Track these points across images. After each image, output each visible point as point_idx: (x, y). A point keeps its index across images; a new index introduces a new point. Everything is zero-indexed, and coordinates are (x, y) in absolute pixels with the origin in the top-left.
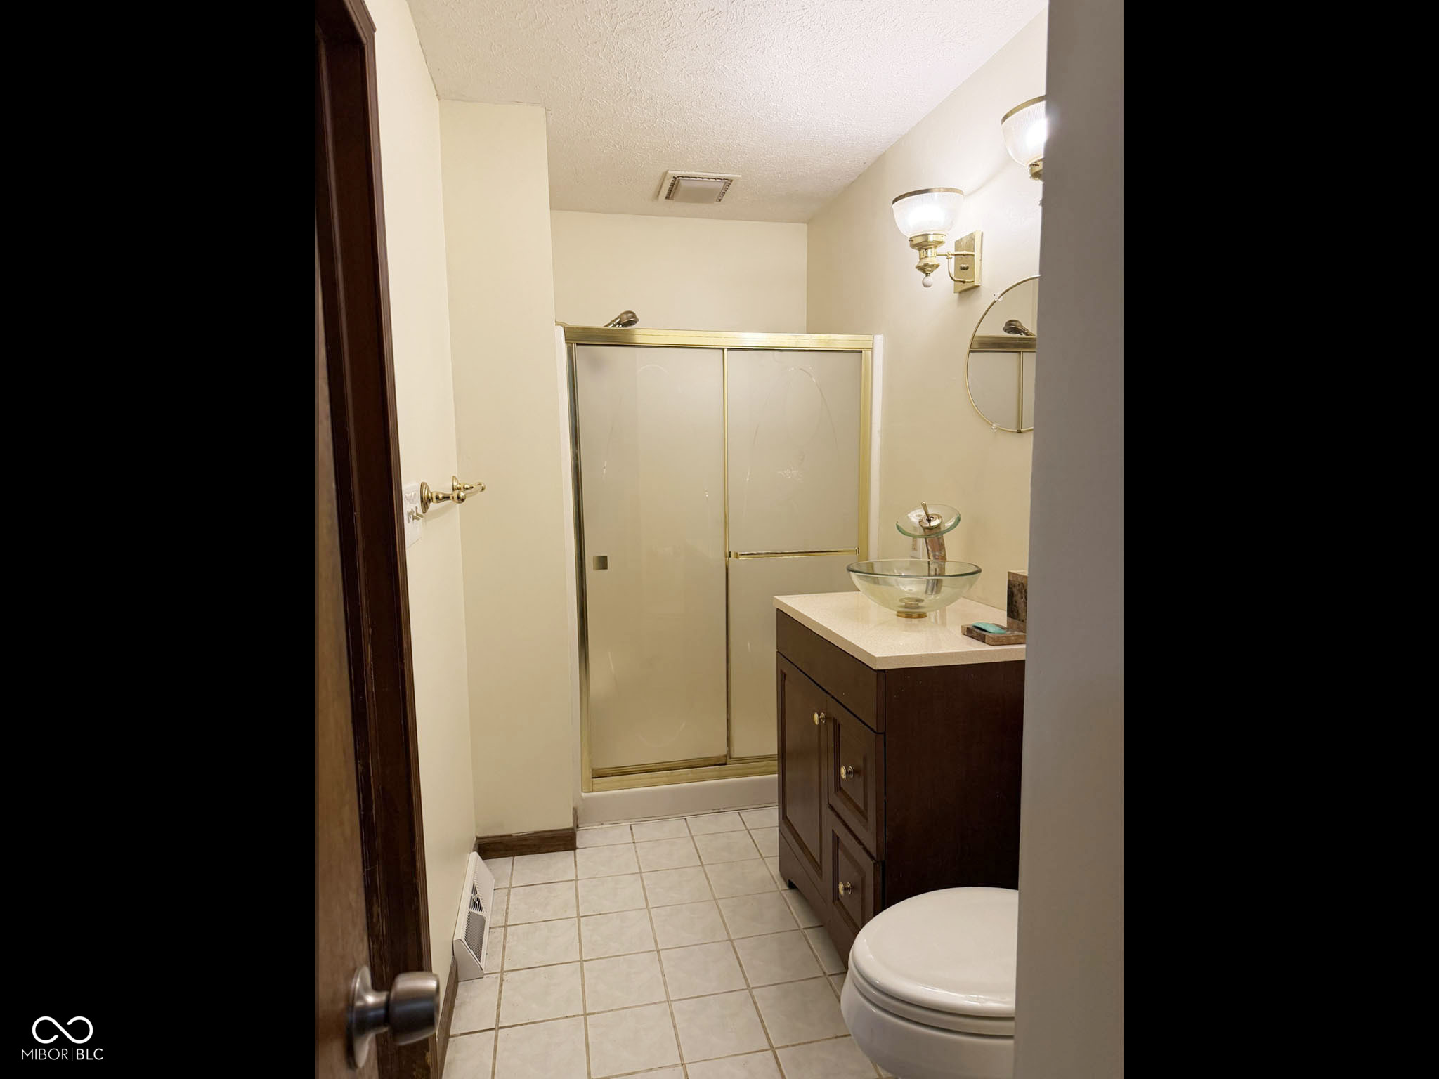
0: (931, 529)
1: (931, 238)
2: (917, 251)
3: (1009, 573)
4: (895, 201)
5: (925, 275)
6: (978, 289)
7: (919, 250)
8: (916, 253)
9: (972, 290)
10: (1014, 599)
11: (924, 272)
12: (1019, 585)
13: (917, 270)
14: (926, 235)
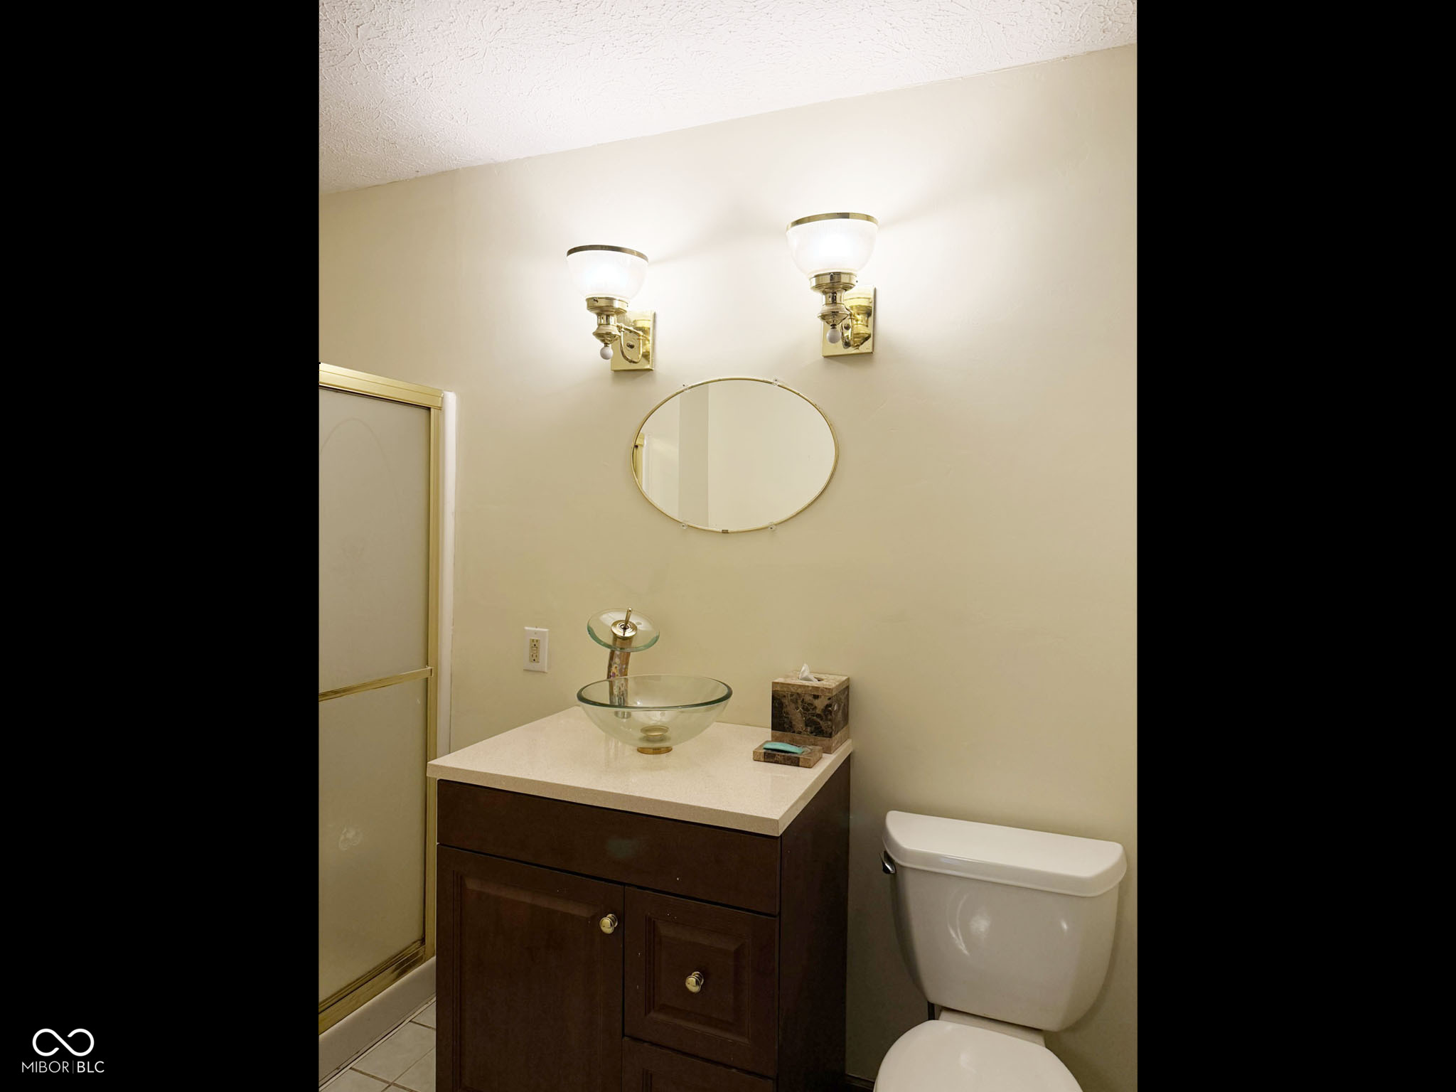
0: (624, 639)
1: (617, 305)
2: (595, 316)
3: (774, 684)
4: (571, 252)
5: (603, 345)
6: (649, 373)
7: (599, 315)
8: (593, 318)
9: (643, 372)
10: (785, 710)
11: (603, 341)
12: (792, 695)
13: (594, 337)
14: (611, 300)
